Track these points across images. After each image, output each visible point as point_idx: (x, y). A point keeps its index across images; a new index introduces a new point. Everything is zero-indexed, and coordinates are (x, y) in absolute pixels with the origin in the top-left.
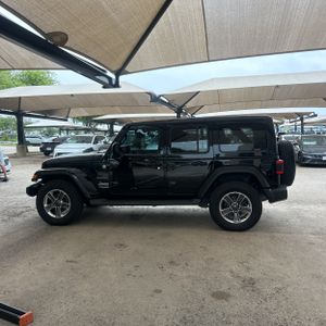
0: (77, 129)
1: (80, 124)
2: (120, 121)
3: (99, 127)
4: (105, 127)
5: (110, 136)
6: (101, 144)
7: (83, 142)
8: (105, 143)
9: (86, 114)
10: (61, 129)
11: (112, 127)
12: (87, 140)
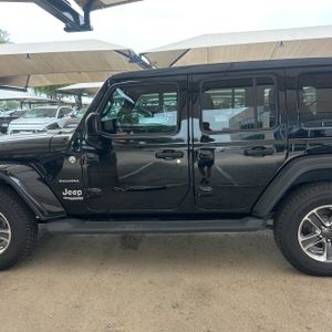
0: (40, 102)
1: (44, 96)
2: (89, 92)
3: (66, 99)
4: (72, 99)
5: (79, 109)
6: (67, 118)
7: (45, 116)
8: (73, 116)
9: (49, 83)
10: (23, 102)
11: (80, 99)
12: (50, 114)
